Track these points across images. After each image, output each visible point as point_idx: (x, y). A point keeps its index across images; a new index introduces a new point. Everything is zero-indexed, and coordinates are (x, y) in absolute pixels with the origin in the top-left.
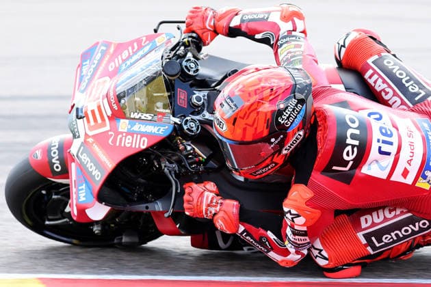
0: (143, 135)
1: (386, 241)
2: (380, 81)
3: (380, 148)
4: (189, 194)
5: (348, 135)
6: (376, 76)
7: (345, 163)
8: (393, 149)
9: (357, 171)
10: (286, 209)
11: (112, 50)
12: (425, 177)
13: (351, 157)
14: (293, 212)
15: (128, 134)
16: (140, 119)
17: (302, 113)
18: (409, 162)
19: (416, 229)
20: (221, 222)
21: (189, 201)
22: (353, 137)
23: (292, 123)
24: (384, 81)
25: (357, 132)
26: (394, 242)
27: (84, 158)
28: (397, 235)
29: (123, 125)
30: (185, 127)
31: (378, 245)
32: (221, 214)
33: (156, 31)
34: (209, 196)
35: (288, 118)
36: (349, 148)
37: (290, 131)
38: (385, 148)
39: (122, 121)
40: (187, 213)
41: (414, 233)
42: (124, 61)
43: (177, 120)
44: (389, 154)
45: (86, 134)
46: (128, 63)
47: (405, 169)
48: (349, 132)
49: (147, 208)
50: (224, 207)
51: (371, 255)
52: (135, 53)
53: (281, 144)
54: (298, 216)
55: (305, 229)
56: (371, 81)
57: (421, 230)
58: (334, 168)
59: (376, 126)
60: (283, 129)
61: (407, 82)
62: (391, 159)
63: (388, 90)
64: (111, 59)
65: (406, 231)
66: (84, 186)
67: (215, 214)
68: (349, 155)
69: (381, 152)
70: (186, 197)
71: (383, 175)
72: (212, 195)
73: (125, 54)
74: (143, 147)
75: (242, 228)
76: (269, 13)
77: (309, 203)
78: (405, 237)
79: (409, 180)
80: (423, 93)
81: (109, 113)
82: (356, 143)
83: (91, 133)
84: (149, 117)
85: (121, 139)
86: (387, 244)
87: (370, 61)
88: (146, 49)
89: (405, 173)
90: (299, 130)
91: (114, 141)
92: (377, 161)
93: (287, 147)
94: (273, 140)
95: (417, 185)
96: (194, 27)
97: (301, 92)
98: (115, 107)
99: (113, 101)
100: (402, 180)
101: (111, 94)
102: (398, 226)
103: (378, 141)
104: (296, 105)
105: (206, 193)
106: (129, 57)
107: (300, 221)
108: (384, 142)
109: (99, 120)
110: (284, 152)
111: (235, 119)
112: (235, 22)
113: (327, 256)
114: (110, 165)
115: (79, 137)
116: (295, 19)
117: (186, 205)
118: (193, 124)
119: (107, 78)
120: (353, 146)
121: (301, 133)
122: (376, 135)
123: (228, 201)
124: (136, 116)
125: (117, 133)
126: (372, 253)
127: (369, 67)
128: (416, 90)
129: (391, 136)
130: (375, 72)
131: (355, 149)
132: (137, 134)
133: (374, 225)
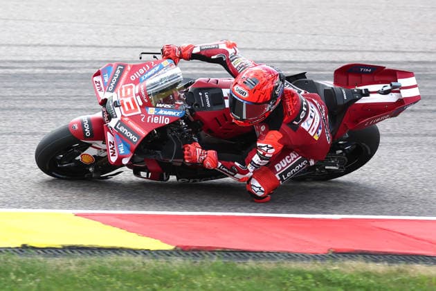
0: (166, 116)
1: (288, 176)
4: (188, 150)
5: (304, 105)
11: (129, 68)
12: (318, 133)
14: (270, 146)
15: (155, 116)
16: (163, 107)
18: (316, 123)
19: (301, 166)
20: (208, 163)
21: (188, 155)
26: (291, 176)
27: (122, 129)
28: (293, 171)
29: (151, 111)
32: (208, 158)
33: (141, 58)
34: (199, 150)
37: (278, 98)
38: (312, 114)
39: (150, 108)
40: (187, 161)
42: (142, 75)
44: (312, 118)
45: (122, 116)
46: (146, 76)
50: (208, 155)
54: (272, 148)
55: (271, 156)
57: (303, 167)
58: (294, 122)
62: (312, 121)
64: (131, 73)
65: (297, 168)
66: (122, 145)
67: (204, 160)
68: (302, 116)
69: (310, 116)
70: (186, 152)
71: (308, 129)
73: (142, 71)
74: (166, 123)
76: (218, 45)
77: (280, 140)
81: (141, 103)
82: (306, 109)
83: (126, 115)
84: (169, 106)
85: (150, 119)
88: (157, 68)
91: (146, 119)
94: (271, 103)
95: (314, 137)
98: (146, 101)
99: (145, 97)
101: (143, 93)
102: (293, 166)
105: (197, 149)
108: (312, 111)
109: (133, 107)
110: (271, 110)
112: (196, 51)
113: (263, 190)
114: (144, 133)
115: (116, 117)
117: (186, 157)
119: (132, 84)
123: (209, 151)
124: (161, 105)
125: (147, 115)
131: (305, 113)
132: (162, 115)
133: (283, 168)
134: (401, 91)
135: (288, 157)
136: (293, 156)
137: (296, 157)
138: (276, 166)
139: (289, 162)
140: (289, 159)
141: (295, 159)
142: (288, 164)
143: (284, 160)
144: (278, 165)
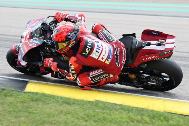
0: (35, 43)
1: (96, 79)
2: (102, 36)
3: (96, 50)
4: (45, 61)
5: (88, 45)
6: (101, 35)
7: (86, 53)
8: (100, 51)
9: (89, 55)
10: (69, 63)
11: (34, 21)
12: (108, 61)
13: (88, 51)
14: (71, 64)
15: (32, 43)
16: (35, 39)
17: (75, 37)
18: (104, 56)
19: (105, 76)
21: (45, 63)
22: (89, 46)
23: (72, 39)
24: (103, 36)
25: (91, 45)
26: (99, 80)
27: (22, 48)
28: (99, 78)
29: (31, 41)
30: (47, 43)
31: (94, 80)
32: (53, 66)
35: (71, 37)
36: (88, 49)
37: (71, 41)
38: (98, 50)
39: (31, 39)
40: (44, 66)
41: (104, 77)
42: (35, 24)
43: (45, 41)
44: (99, 52)
45: (23, 42)
46: (36, 25)
47: (103, 57)
48: (88, 44)
49: (36, 63)
50: (53, 64)
51: (92, 83)
52: (38, 22)
53: (69, 44)
54: (72, 65)
55: (74, 69)
56: (99, 36)
57: (106, 77)
58: (83, 53)
59: (96, 44)
60: (69, 40)
61: (109, 36)
62: (99, 54)
63: (103, 38)
64: (33, 24)
65: (102, 77)
66: (21, 56)
67: (51, 66)
68: (87, 51)
69: (96, 51)
70: (44, 61)
71: (96, 58)
72: (51, 61)
74: (35, 47)
75: (58, 70)
76: (76, 15)
77: (75, 62)
78: (102, 78)
79: (103, 61)
80: (112, 40)
81: (29, 37)
82: (90, 48)
84: (37, 39)
86: (97, 80)
87: (100, 31)
89: (103, 58)
90: (74, 41)
91: (29, 44)
92: (95, 54)
93: (70, 45)
94: (66, 42)
95: (106, 62)
96: (56, 18)
97: (76, 31)
99: (30, 34)
100: (101, 60)
101: (30, 32)
102: (100, 75)
103: (96, 48)
104: (74, 34)
105: (50, 61)
106: (37, 23)
107: (72, 66)
108: (98, 49)
109: (26, 39)
110: (69, 46)
111: (57, 35)
112: (67, 17)
113: (80, 83)
114: (27, 51)
115: (21, 43)
116: (82, 17)
117: (44, 64)
118: (49, 42)
120: (89, 48)
121: (75, 42)
122: (96, 46)
123: (55, 63)
126: (93, 82)
127: (99, 33)
128: (111, 39)
129: (100, 47)
130: (101, 34)
131: (89, 49)
132: (34, 43)
133: (93, 75)
134: (166, 45)
135: (98, 70)
136: (101, 70)
137: (102, 71)
138: (90, 73)
139: (97, 73)
140: (98, 71)
141: (101, 72)
142: (96, 73)
143: (95, 71)
144: (92, 73)
